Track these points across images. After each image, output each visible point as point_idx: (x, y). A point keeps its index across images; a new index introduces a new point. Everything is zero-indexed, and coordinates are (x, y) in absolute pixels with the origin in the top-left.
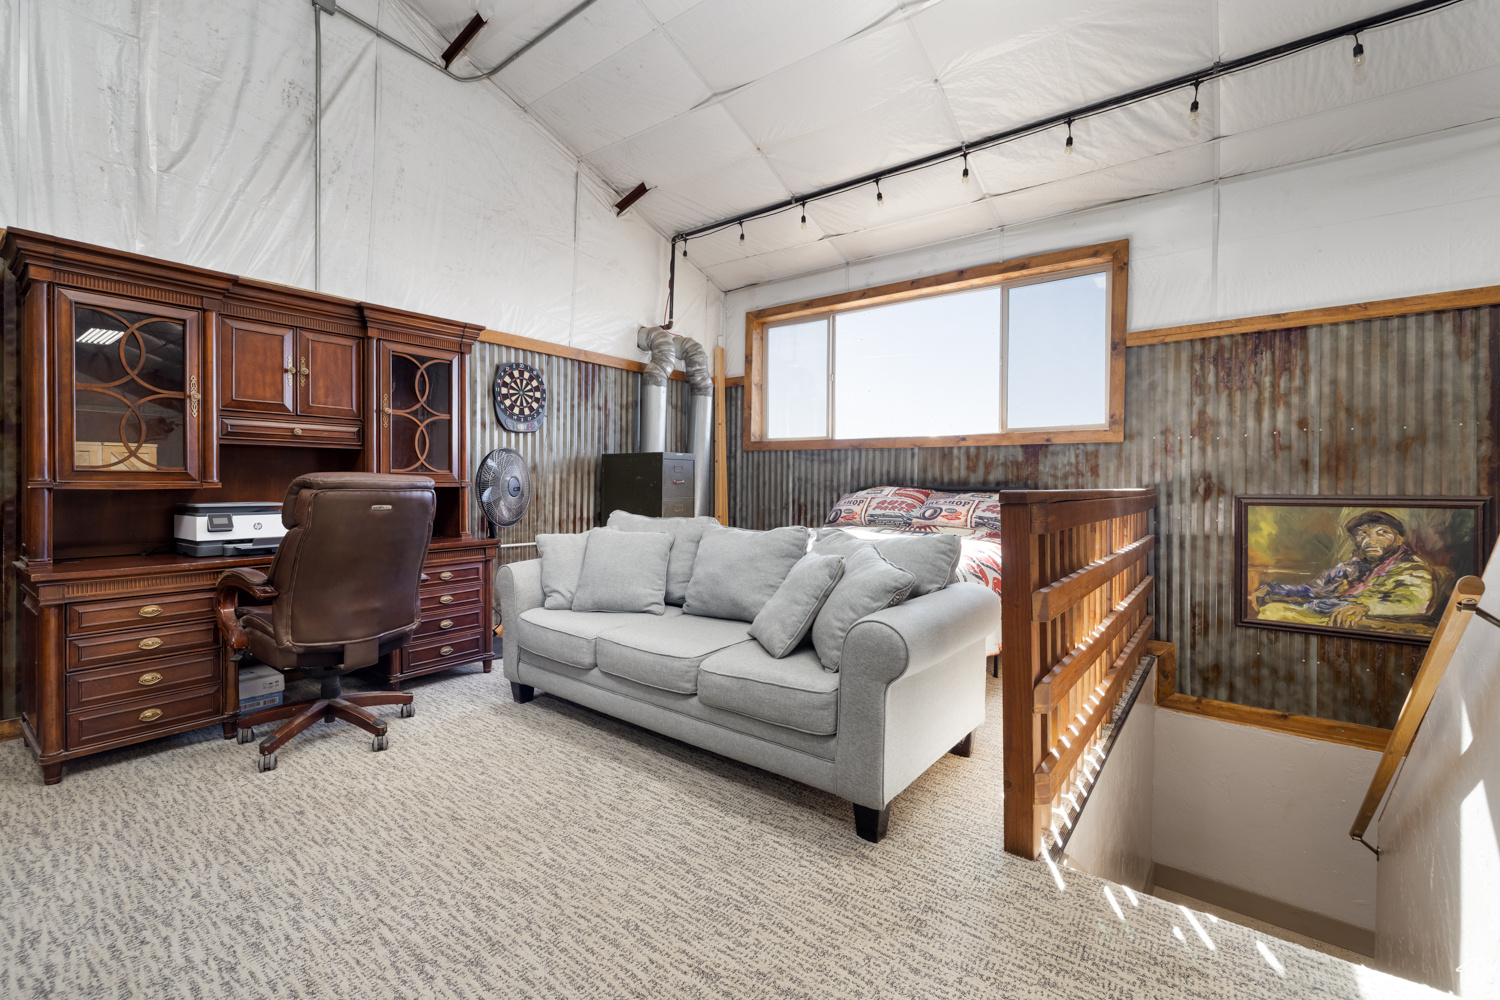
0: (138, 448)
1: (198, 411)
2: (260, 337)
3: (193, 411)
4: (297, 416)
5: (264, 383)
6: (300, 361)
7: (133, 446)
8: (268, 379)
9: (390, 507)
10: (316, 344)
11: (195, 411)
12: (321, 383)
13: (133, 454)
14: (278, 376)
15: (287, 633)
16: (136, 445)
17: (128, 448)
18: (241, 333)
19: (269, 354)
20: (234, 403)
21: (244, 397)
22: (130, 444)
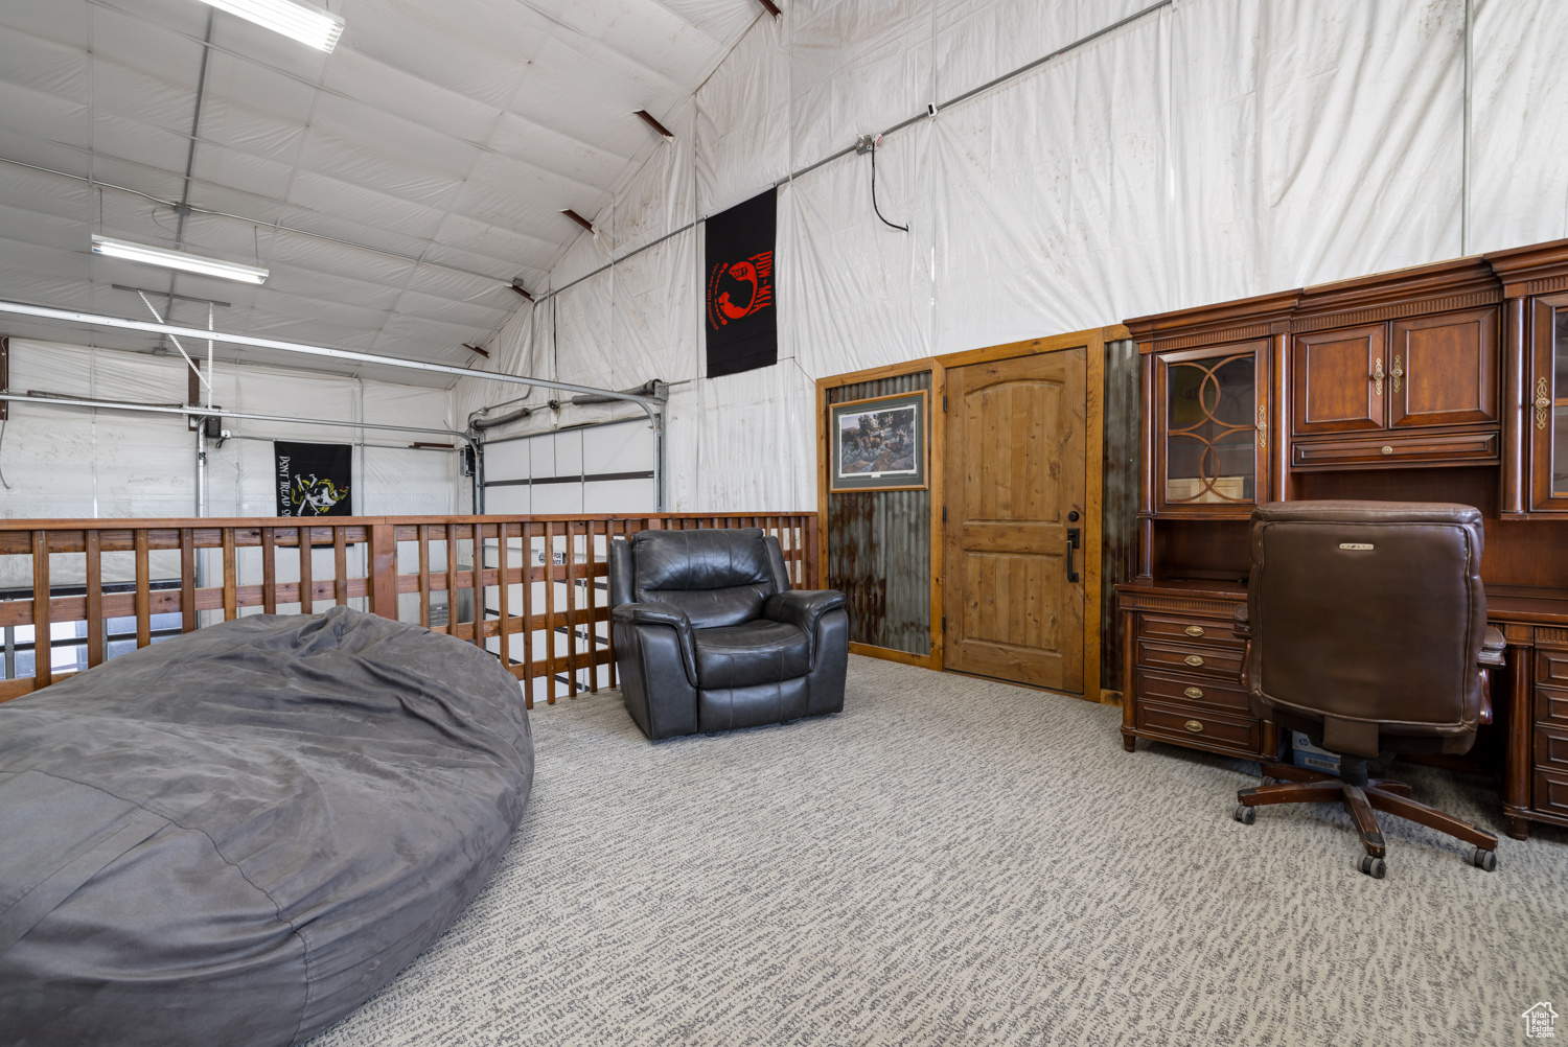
0: (1213, 482)
1: (1267, 441)
2: (1339, 346)
3: (1261, 441)
4: (1387, 432)
5: (1344, 399)
6: (1394, 361)
7: (1209, 480)
8: (1349, 392)
9: (1370, 547)
10: (1418, 334)
11: (1263, 441)
12: (1425, 383)
13: (1209, 488)
14: (1362, 388)
15: (1258, 682)
16: (1211, 479)
17: (1206, 482)
18: (1316, 348)
19: (1350, 363)
20: (1307, 427)
21: (1320, 417)
22: (1208, 479)
